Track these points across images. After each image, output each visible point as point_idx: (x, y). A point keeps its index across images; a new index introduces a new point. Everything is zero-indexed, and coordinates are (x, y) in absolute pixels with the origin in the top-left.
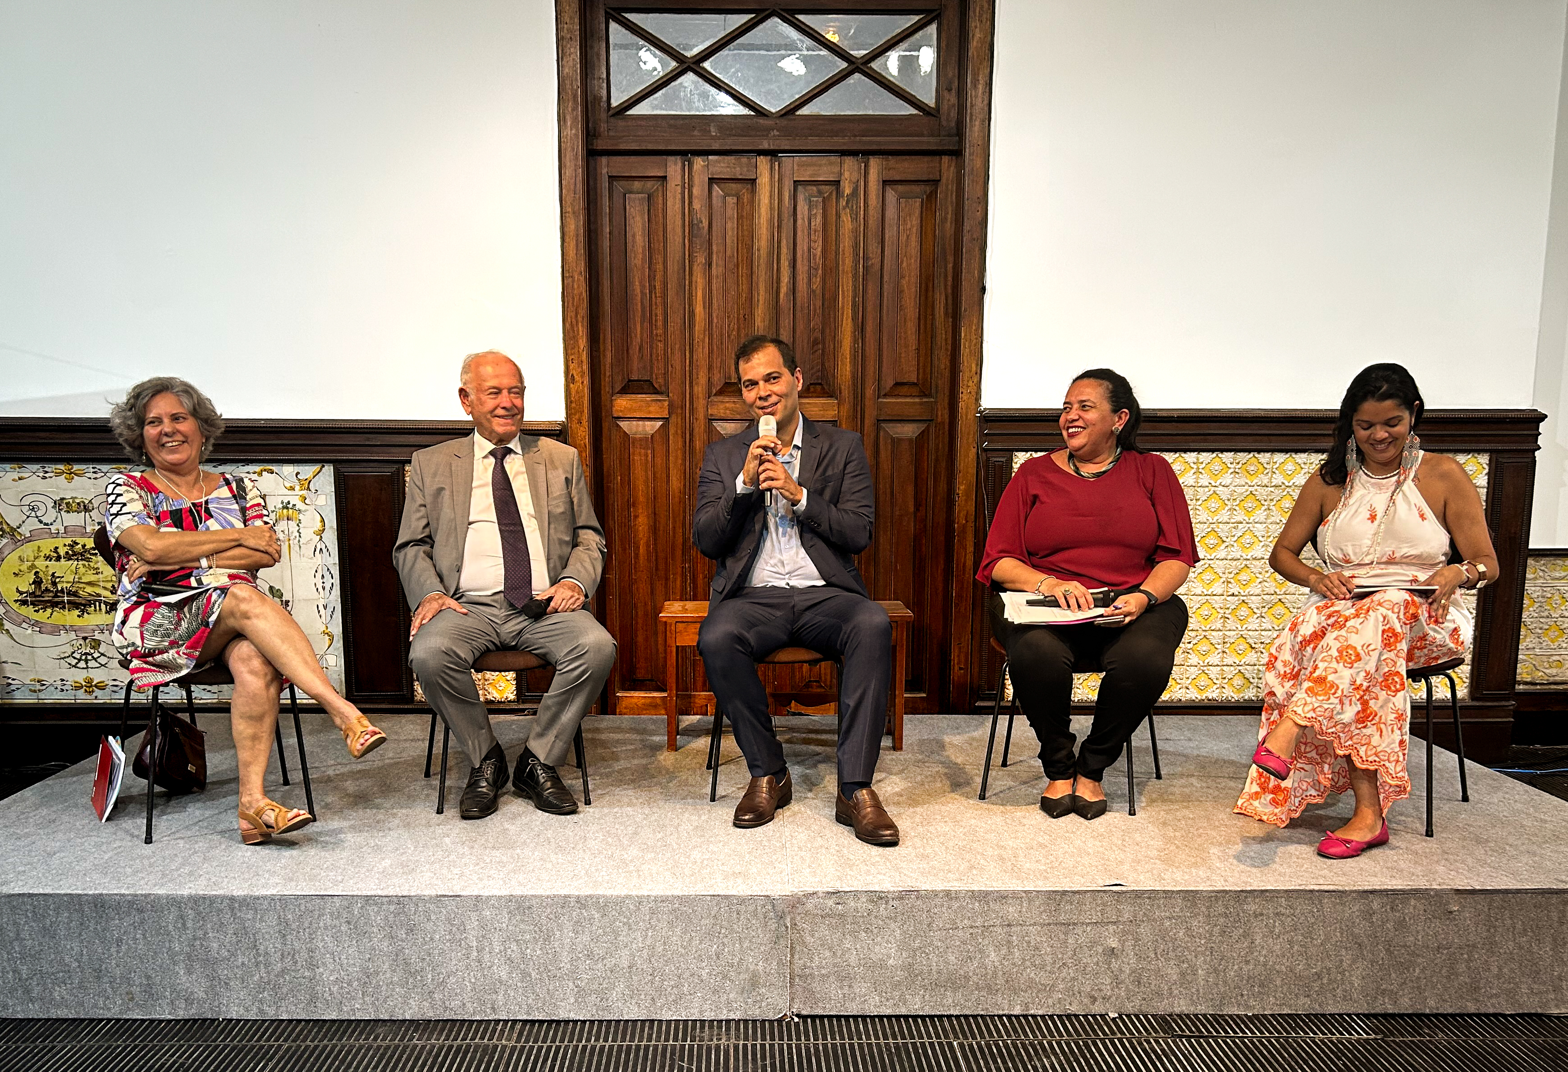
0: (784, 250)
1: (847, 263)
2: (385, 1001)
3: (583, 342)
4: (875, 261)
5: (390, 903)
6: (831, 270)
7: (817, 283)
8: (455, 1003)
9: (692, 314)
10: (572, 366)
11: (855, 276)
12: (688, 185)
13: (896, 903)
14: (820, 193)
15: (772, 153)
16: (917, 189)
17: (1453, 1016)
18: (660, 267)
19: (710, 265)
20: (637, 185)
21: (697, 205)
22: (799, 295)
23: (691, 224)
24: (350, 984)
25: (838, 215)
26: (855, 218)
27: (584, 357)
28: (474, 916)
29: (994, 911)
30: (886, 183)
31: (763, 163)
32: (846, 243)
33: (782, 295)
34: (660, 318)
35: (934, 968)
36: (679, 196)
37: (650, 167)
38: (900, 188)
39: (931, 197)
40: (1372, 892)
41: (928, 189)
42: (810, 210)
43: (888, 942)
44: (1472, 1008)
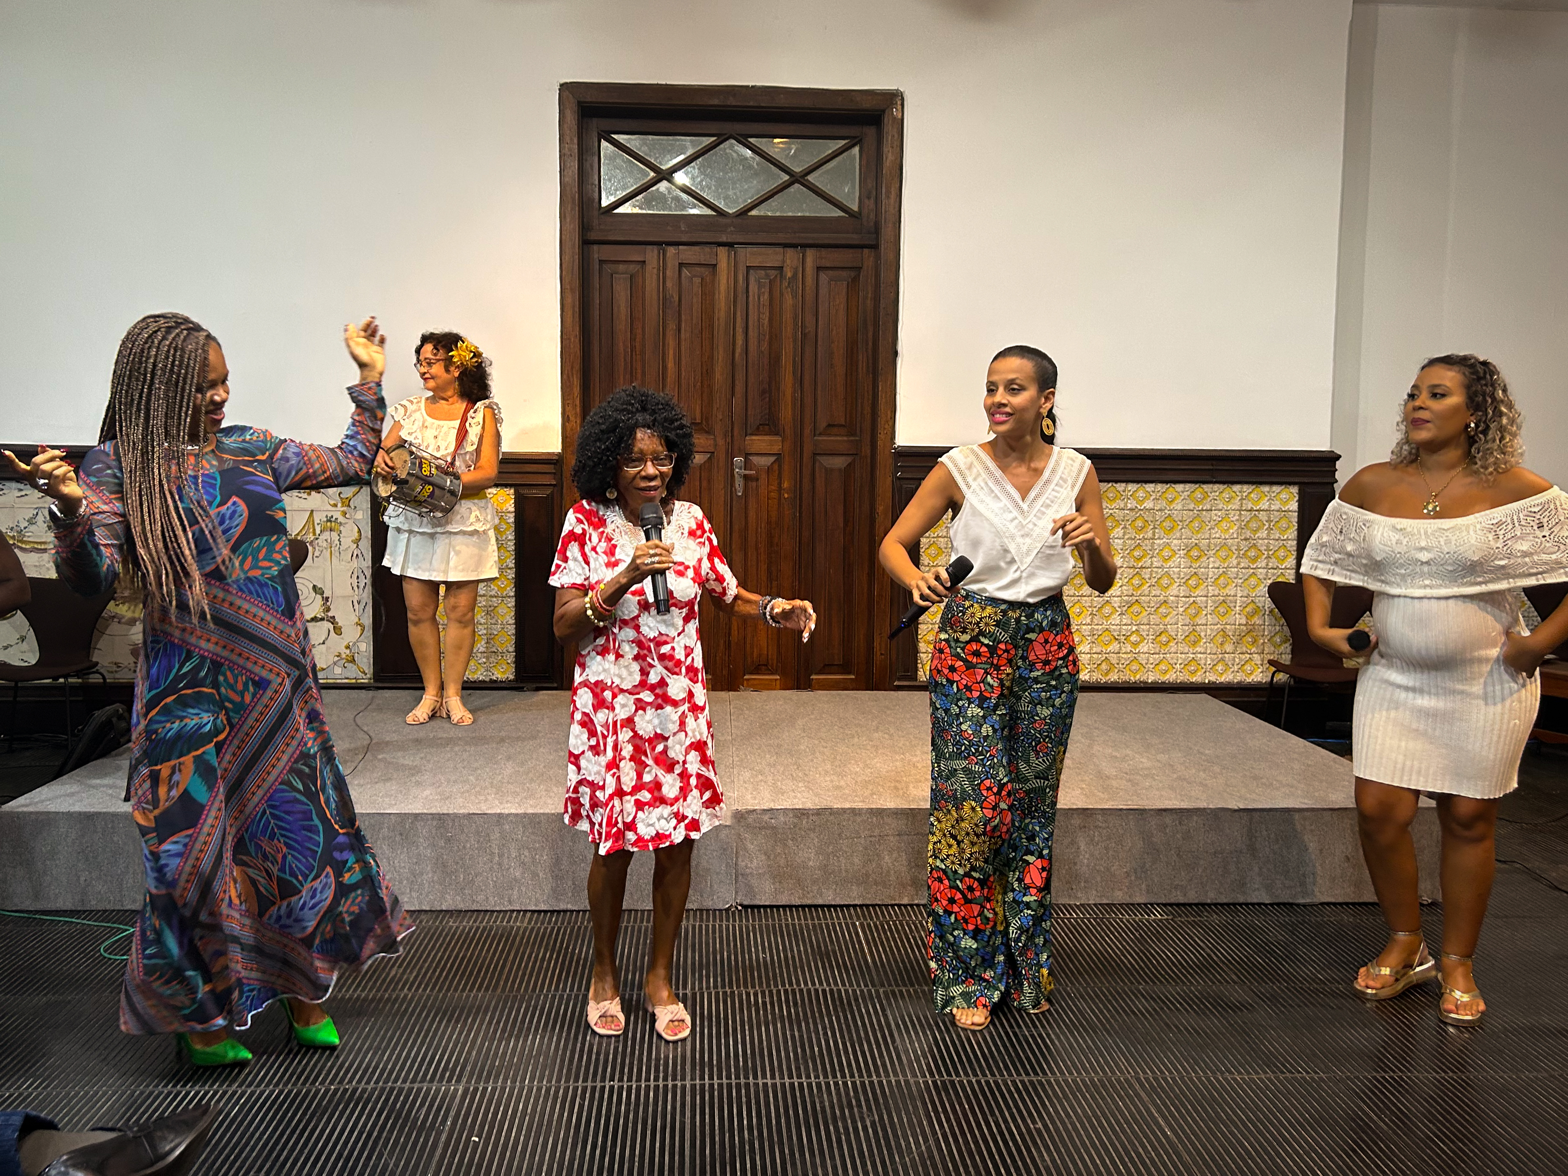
0: (739, 319)
1: (788, 331)
3: (577, 390)
4: (810, 328)
5: (433, 819)
6: (774, 337)
7: (765, 346)
10: (567, 409)
11: (795, 341)
12: (663, 268)
13: (814, 818)
14: (767, 275)
15: (729, 245)
16: (844, 274)
17: (1228, 905)
18: (639, 331)
19: (679, 331)
20: (622, 267)
21: (669, 284)
22: (750, 355)
23: (664, 298)
25: (782, 294)
26: (794, 296)
27: (578, 402)
28: (496, 829)
29: (888, 824)
30: (819, 269)
31: (722, 252)
32: (788, 316)
33: (737, 355)
34: (639, 371)
35: (843, 867)
36: (655, 277)
37: (632, 254)
38: (831, 272)
39: (855, 280)
40: (1166, 810)
41: (853, 274)
42: (759, 288)
43: (809, 848)
44: (1241, 900)
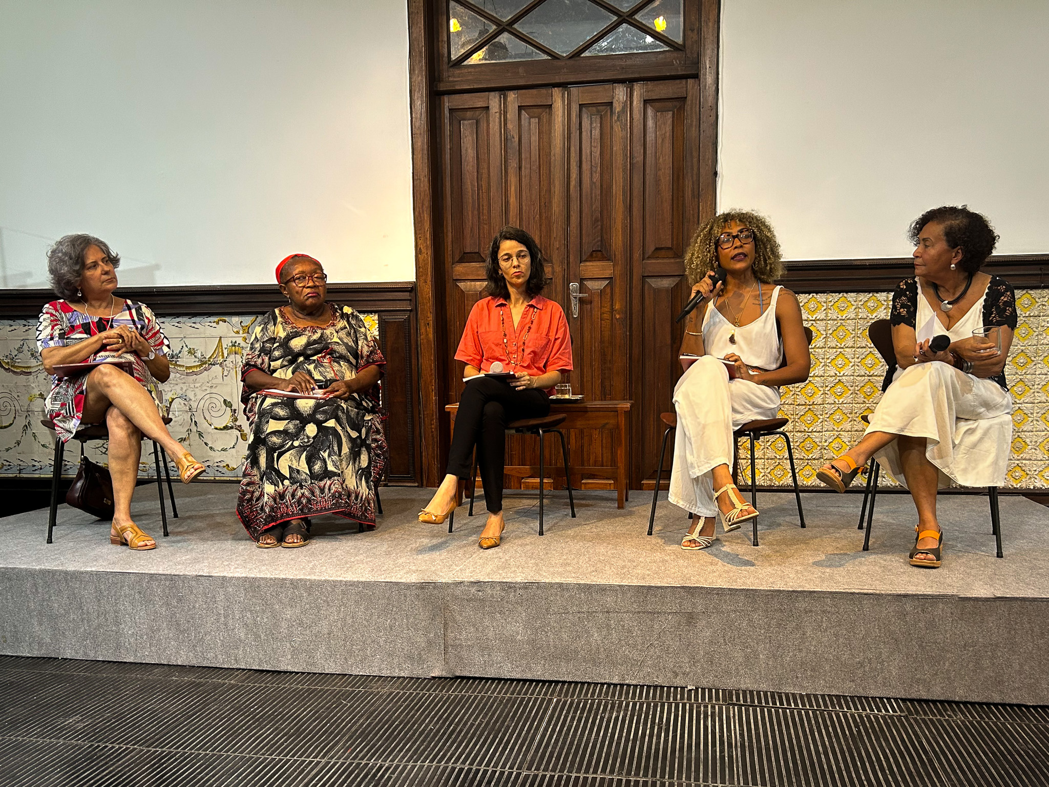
0: (573, 154)
1: (619, 160)
2: (164, 650)
3: (427, 225)
4: (639, 158)
6: (606, 166)
7: (597, 177)
8: (210, 655)
9: (507, 203)
10: (419, 242)
11: (624, 171)
12: (504, 113)
13: (521, 592)
14: (598, 111)
15: (563, 85)
16: (669, 104)
18: (485, 171)
19: (520, 168)
20: (469, 114)
21: (510, 126)
22: (584, 186)
23: (506, 139)
24: (141, 637)
25: (612, 127)
26: (624, 128)
27: (428, 236)
28: (221, 592)
30: (646, 102)
31: (556, 92)
32: (617, 148)
33: (571, 187)
34: (485, 207)
36: (497, 120)
37: (477, 101)
38: (657, 104)
39: (682, 109)
40: (906, 596)
41: (678, 104)
42: (591, 124)
43: (516, 622)
